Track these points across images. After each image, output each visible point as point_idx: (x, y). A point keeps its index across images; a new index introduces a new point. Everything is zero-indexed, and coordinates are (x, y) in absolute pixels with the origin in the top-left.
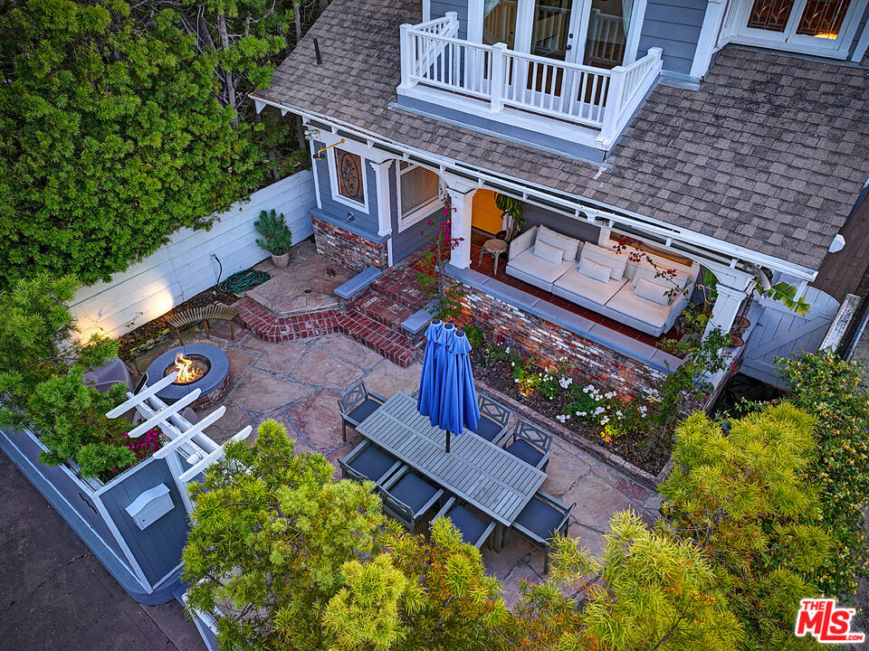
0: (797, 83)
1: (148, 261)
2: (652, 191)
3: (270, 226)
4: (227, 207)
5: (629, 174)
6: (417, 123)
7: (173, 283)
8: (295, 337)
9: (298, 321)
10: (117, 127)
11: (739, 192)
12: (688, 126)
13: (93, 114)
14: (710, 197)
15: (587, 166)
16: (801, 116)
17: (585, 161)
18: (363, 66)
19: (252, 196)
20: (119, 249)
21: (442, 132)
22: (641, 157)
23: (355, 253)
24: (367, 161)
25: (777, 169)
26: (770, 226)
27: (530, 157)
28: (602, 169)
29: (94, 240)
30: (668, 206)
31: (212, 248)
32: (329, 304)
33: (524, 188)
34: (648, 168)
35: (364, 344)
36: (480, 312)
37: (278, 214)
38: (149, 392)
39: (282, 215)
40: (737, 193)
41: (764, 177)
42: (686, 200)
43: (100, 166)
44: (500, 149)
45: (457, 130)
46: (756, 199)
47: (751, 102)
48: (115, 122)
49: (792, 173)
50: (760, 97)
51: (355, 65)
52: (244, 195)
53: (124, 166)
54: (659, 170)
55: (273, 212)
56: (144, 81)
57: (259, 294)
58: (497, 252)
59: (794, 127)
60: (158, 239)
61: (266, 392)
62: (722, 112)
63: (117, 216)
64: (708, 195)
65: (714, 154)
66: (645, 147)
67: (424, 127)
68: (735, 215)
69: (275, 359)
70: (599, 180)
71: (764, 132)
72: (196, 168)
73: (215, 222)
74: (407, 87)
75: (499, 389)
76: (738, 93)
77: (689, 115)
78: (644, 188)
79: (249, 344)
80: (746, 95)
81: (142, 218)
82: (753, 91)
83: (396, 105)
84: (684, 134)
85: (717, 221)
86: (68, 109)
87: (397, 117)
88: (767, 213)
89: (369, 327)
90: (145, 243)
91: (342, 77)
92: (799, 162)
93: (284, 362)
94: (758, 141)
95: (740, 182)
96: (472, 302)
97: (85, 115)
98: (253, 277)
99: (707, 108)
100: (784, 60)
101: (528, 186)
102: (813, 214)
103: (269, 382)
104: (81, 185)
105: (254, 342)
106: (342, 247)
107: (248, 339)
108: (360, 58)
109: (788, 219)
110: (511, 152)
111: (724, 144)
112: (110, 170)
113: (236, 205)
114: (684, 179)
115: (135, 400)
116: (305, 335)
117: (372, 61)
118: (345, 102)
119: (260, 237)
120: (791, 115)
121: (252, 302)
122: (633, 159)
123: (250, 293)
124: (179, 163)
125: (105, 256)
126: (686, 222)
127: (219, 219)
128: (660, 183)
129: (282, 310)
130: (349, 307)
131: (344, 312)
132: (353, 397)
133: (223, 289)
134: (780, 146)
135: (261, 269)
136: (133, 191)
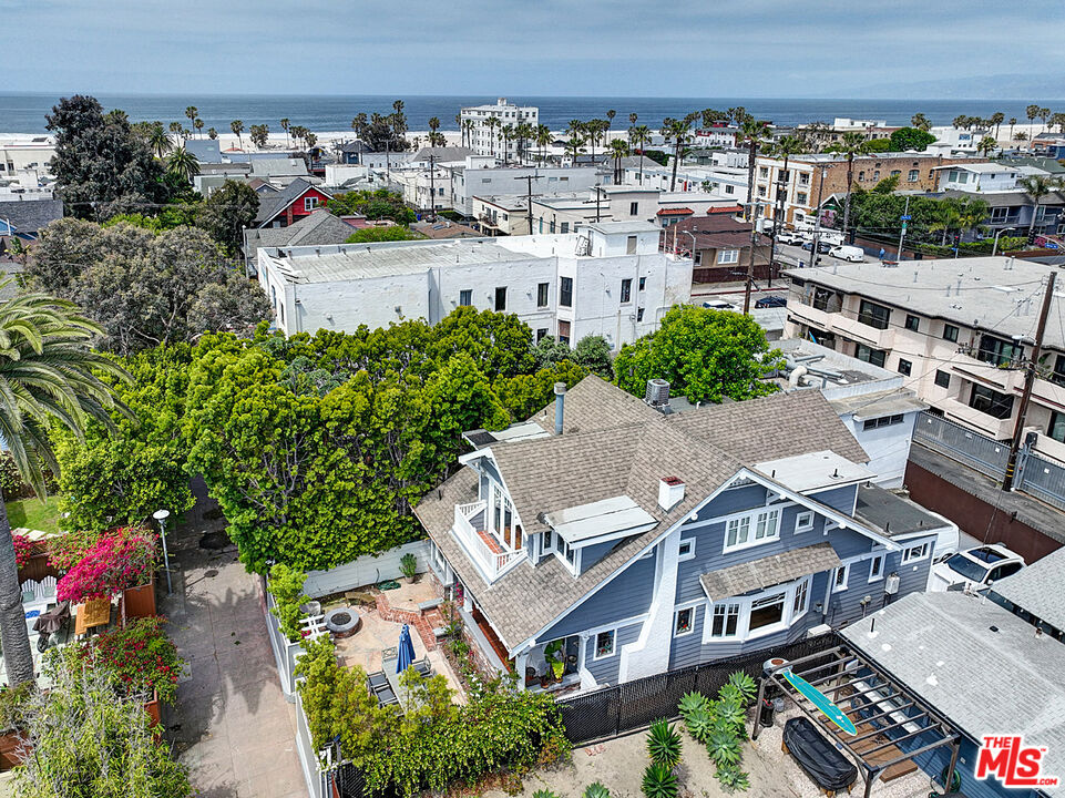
0: (558, 579)
4: (387, 550)
5: (494, 594)
6: (453, 544)
8: (392, 621)
9: (398, 613)
10: (347, 518)
11: (516, 614)
13: (341, 513)
15: (486, 586)
17: (487, 583)
20: (334, 560)
25: (531, 609)
28: (489, 589)
29: (327, 555)
30: (495, 610)
31: (377, 566)
32: (415, 610)
34: (500, 594)
36: (468, 636)
37: (414, 556)
39: (416, 556)
41: (526, 611)
43: (337, 530)
44: (468, 567)
45: (461, 552)
46: (518, 618)
47: (543, 580)
48: (347, 515)
49: (533, 612)
50: (546, 579)
53: (346, 530)
54: (502, 596)
55: (412, 554)
57: (389, 594)
59: (545, 595)
60: (353, 558)
61: (367, 641)
62: (533, 580)
63: (337, 548)
64: (508, 611)
65: (520, 596)
66: (505, 584)
68: (508, 621)
69: (379, 627)
70: (485, 593)
71: (538, 594)
72: (375, 533)
75: (457, 676)
76: (541, 575)
77: (524, 578)
79: (374, 617)
80: (543, 577)
81: (347, 550)
82: (546, 576)
83: (451, 532)
84: (519, 585)
85: (503, 621)
86: (333, 511)
87: (448, 538)
91: (443, 511)
92: (537, 609)
93: (382, 630)
94: (533, 596)
95: (518, 610)
97: (337, 513)
98: (394, 584)
100: (562, 567)
103: (370, 636)
105: (376, 617)
106: (435, 583)
107: (374, 615)
111: (525, 593)
112: (340, 531)
113: (393, 549)
114: (506, 602)
116: (397, 621)
118: (437, 523)
120: (548, 591)
121: (384, 598)
122: (499, 588)
123: (387, 592)
124: (367, 531)
125: (328, 562)
127: (382, 554)
128: (499, 601)
129: (393, 605)
130: (423, 614)
131: (420, 616)
132: (389, 652)
133: (377, 586)
134: (537, 601)
135: (398, 582)
136: (347, 539)
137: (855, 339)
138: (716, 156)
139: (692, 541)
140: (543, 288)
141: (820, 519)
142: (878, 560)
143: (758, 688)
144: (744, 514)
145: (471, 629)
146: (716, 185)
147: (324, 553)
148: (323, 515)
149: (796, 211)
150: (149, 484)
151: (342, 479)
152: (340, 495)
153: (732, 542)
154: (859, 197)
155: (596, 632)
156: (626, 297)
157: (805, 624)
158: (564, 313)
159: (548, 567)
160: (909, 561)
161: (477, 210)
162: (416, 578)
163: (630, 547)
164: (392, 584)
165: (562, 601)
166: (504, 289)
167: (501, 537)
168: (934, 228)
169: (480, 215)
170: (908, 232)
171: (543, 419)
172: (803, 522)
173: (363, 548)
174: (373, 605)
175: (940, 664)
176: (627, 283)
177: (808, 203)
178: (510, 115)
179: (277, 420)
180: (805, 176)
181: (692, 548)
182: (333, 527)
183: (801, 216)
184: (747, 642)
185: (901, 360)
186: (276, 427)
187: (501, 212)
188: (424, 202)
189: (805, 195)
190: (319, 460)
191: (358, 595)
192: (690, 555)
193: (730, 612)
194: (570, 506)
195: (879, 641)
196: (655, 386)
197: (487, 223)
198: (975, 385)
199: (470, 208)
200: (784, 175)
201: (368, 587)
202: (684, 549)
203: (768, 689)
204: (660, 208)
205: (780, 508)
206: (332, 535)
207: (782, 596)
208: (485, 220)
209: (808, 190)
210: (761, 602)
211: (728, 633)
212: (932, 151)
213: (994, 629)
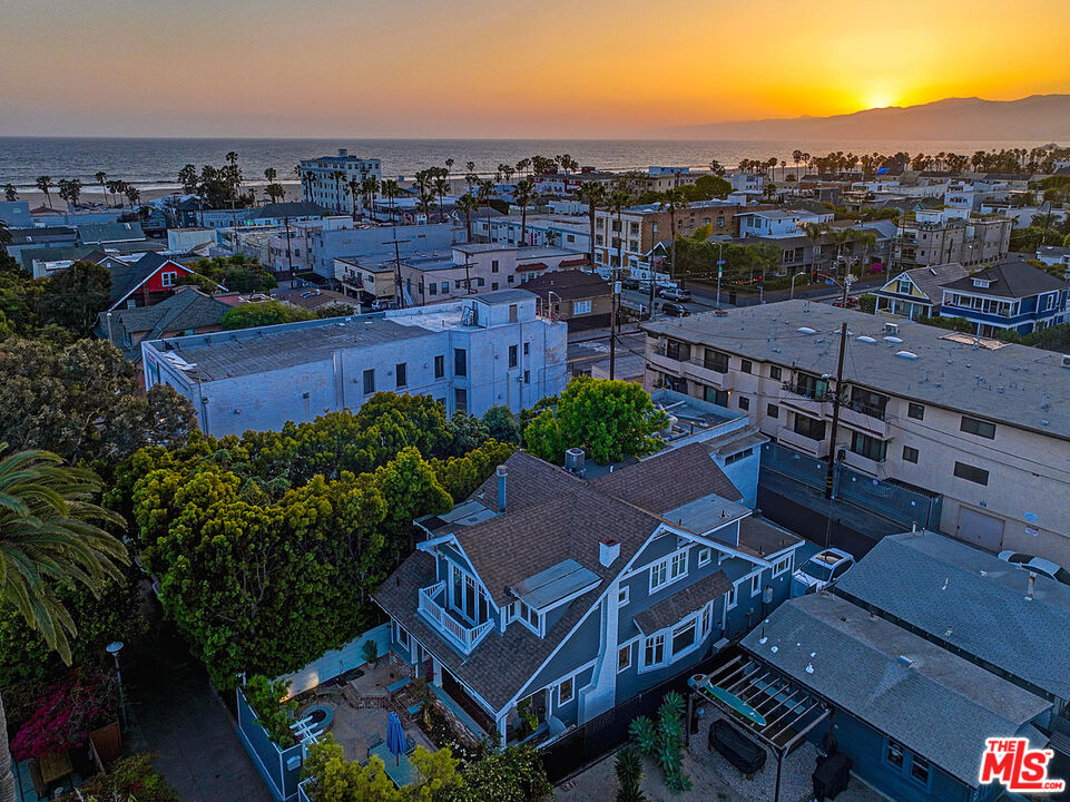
0: (526, 642)
1: (313, 663)
2: (474, 674)
3: (370, 648)
4: (351, 640)
5: (470, 666)
7: (320, 675)
8: (365, 707)
9: (368, 699)
12: (494, 650)
15: (461, 660)
18: (412, 592)
19: (364, 634)
21: (426, 632)
25: (507, 673)
27: (447, 651)
28: (464, 662)
31: (341, 659)
32: (385, 694)
34: (477, 665)
36: (441, 709)
38: (303, 722)
39: (376, 643)
41: (503, 676)
44: (441, 645)
45: (431, 632)
46: (498, 684)
51: (410, 590)
52: (359, 634)
54: (479, 666)
55: (372, 641)
59: (518, 659)
60: (320, 655)
65: (495, 664)
67: (422, 628)
70: (462, 667)
73: (344, 647)
74: (420, 609)
76: (511, 641)
77: (496, 647)
78: (472, 672)
79: (345, 708)
81: (315, 649)
83: (416, 615)
84: (491, 653)
87: (415, 620)
90: (315, 656)
91: (404, 595)
92: (513, 673)
93: (357, 719)
94: (507, 662)
98: (357, 673)
99: (501, 644)
102: (508, 693)
103: (347, 727)
104: (298, 639)
105: (347, 708)
106: (398, 664)
107: (345, 705)
108: (413, 587)
110: (443, 647)
111: (499, 661)
113: (355, 638)
114: (483, 671)
115: (298, 724)
116: (369, 707)
118: (401, 608)
119: (363, 653)
121: (352, 687)
123: (353, 682)
126: (476, 688)
127: (346, 645)
129: (362, 694)
130: (393, 696)
131: (390, 699)
132: (373, 739)
135: (361, 670)
137: (704, 382)
138: (551, 204)
139: (626, 589)
140: (439, 360)
141: (715, 553)
142: (756, 578)
143: (687, 703)
144: (662, 560)
145: (443, 702)
146: (558, 235)
149: (630, 257)
150: (100, 618)
153: (655, 584)
154: (681, 246)
155: (558, 683)
156: (513, 362)
157: (712, 639)
158: (460, 383)
159: (515, 633)
160: (778, 574)
161: (341, 270)
163: (583, 603)
165: (534, 661)
166: (404, 365)
167: (463, 613)
168: (743, 269)
169: (344, 277)
170: (723, 274)
171: (481, 496)
172: (704, 557)
173: (330, 644)
175: (813, 655)
176: (513, 350)
177: (639, 250)
178: (353, 167)
179: (250, 537)
180: (635, 226)
181: (627, 595)
182: (302, 629)
183: (635, 262)
184: (672, 666)
185: (741, 398)
186: (250, 542)
187: (366, 274)
188: (281, 264)
189: (636, 243)
190: (289, 568)
192: (626, 602)
193: (658, 642)
194: (529, 577)
195: (768, 646)
196: (574, 454)
197: (351, 284)
198: (797, 414)
199: (332, 270)
200: (617, 226)
202: (622, 597)
203: (695, 701)
204: (518, 263)
205: (686, 550)
207: (694, 621)
208: (350, 282)
209: (638, 238)
210: (681, 628)
211: (657, 661)
212: (731, 199)
213: (844, 620)
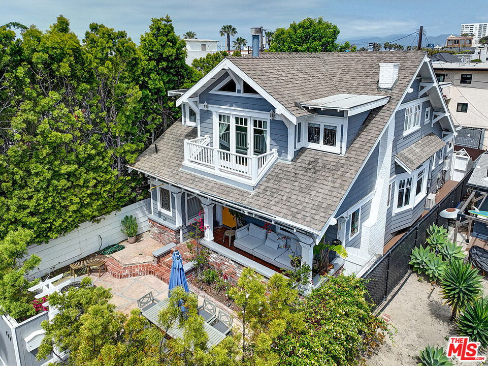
0: (324, 162)
1: (68, 236)
2: (269, 201)
3: (128, 223)
4: (108, 213)
5: (261, 196)
8: (129, 276)
9: (132, 268)
10: (66, 177)
11: (299, 202)
12: (286, 177)
13: (58, 171)
14: (289, 204)
15: (247, 192)
16: (324, 174)
17: (247, 190)
18: (173, 154)
19: (122, 209)
20: (55, 228)
21: (197, 180)
22: (267, 189)
23: (166, 236)
24: (172, 192)
25: (313, 193)
26: (308, 214)
27: (228, 189)
28: (252, 194)
29: (46, 223)
30: (273, 207)
31: (99, 232)
32: (149, 260)
33: (223, 201)
35: (162, 280)
36: (216, 263)
37: (133, 217)
38: (48, 281)
39: (135, 218)
40: (298, 202)
41: (308, 196)
42: (280, 205)
43: (55, 192)
44: (217, 186)
45: (203, 179)
46: (305, 204)
47: (308, 168)
48: (66, 174)
49: (318, 194)
50: (311, 167)
51: (170, 154)
52: (118, 208)
53: (65, 192)
54: (272, 194)
55: (131, 216)
56: (81, 159)
57: (117, 255)
58: (230, 236)
59: (321, 178)
60: (74, 225)
62: (297, 172)
63: (58, 213)
64: (288, 203)
65: (293, 187)
66: (269, 185)
67: (191, 178)
68: (296, 210)
69: (117, 286)
70: (250, 198)
71: (311, 179)
72: (97, 194)
73: (102, 220)
74: (186, 163)
75: (220, 301)
76: (304, 165)
77: (287, 173)
78: (265, 201)
79: (107, 279)
80: (306, 166)
81: (68, 215)
82: (309, 164)
83: (182, 169)
84: (284, 180)
85: (289, 213)
86: (49, 169)
87: (181, 174)
88: (307, 210)
89: (165, 271)
90: (68, 226)
91: (164, 159)
92: (321, 191)
93: (121, 288)
94: (308, 183)
95: (300, 198)
96: (213, 258)
97: (55, 171)
99: (293, 170)
100: (321, 153)
101: (225, 201)
102: (323, 210)
105: (109, 278)
106: (161, 233)
107: (107, 277)
108: (173, 151)
109: (314, 212)
110: (221, 187)
111: (296, 184)
112: (59, 193)
113: (114, 212)
114: (281, 197)
115: (42, 285)
116: (134, 275)
117: (177, 152)
118: (163, 168)
119: (123, 228)
120: (320, 173)
121: (113, 259)
122: (264, 190)
123: (113, 255)
124: (89, 192)
125: (48, 231)
127: (104, 219)
128: (272, 199)
129: (126, 262)
130: (159, 262)
131: (155, 264)
132: (145, 300)
133: (101, 253)
134: (315, 185)
135: (122, 244)
136: (67, 203)
141: (431, 114)
144: (411, 105)
147: (43, 221)
148: (37, 174)
151: (57, 130)
152: (55, 148)
155: (352, 211)
159: (306, 158)
162: (138, 238)
163: (378, 118)
164: (117, 248)
172: (427, 116)
173: (86, 211)
174: (104, 269)
182: (51, 189)
184: (414, 208)
191: (84, 264)
193: (408, 184)
201: (93, 255)
205: (422, 102)
206: (50, 199)
207: (424, 170)
210: (419, 175)
